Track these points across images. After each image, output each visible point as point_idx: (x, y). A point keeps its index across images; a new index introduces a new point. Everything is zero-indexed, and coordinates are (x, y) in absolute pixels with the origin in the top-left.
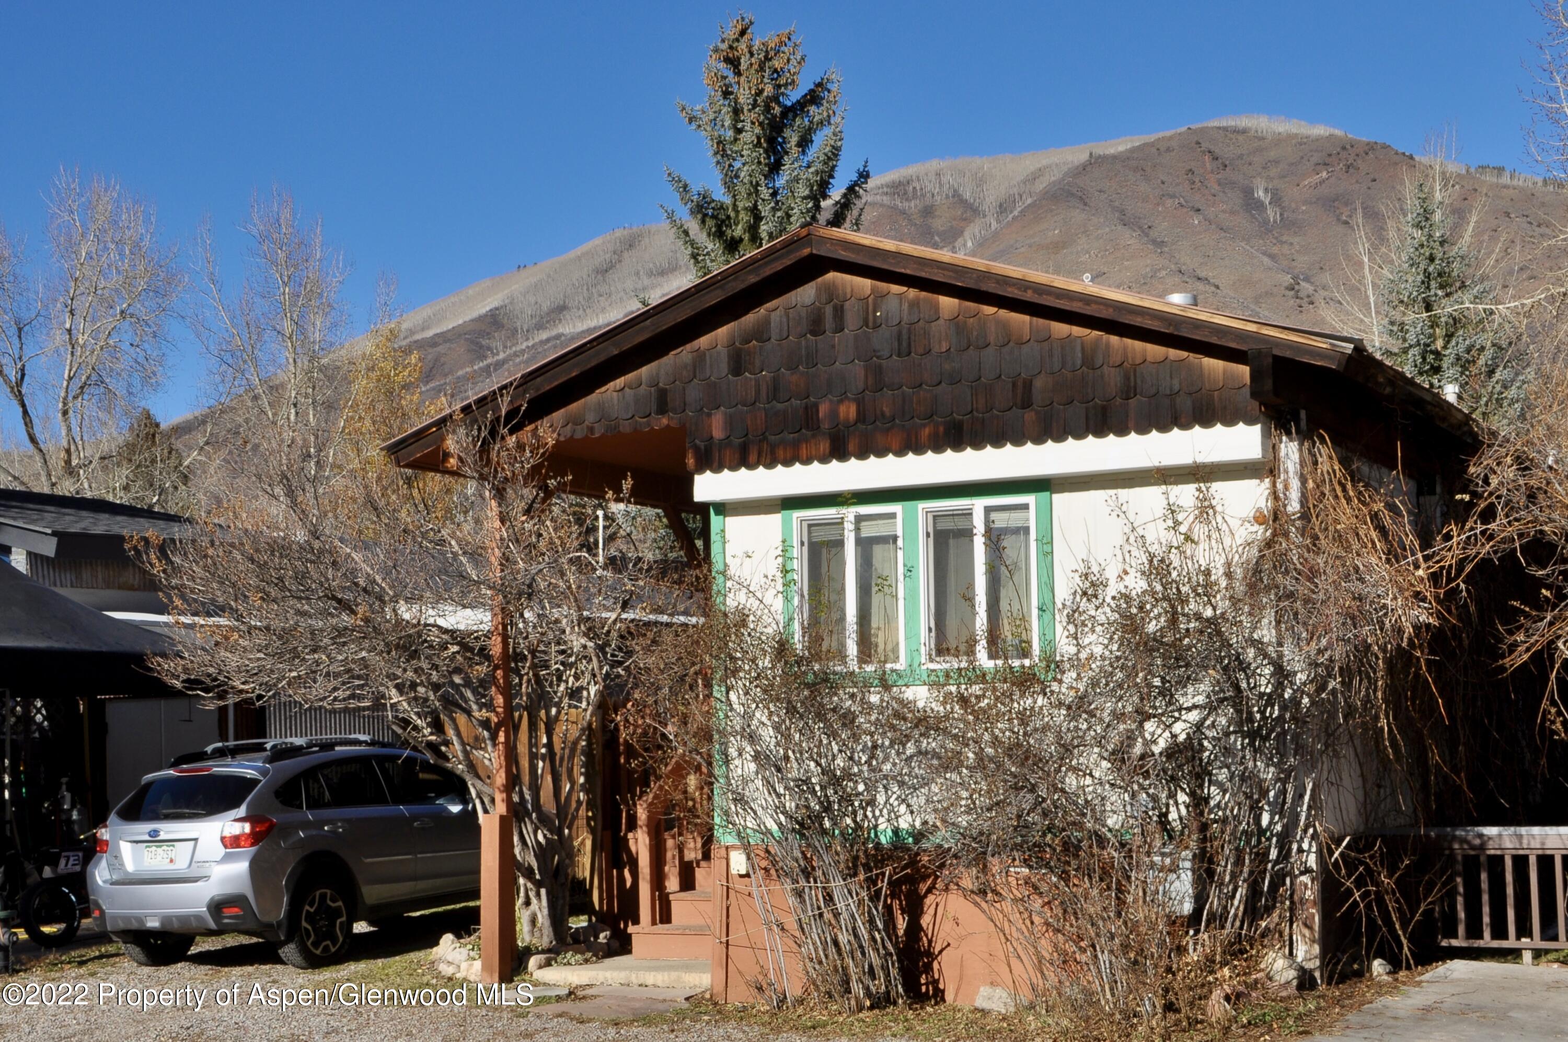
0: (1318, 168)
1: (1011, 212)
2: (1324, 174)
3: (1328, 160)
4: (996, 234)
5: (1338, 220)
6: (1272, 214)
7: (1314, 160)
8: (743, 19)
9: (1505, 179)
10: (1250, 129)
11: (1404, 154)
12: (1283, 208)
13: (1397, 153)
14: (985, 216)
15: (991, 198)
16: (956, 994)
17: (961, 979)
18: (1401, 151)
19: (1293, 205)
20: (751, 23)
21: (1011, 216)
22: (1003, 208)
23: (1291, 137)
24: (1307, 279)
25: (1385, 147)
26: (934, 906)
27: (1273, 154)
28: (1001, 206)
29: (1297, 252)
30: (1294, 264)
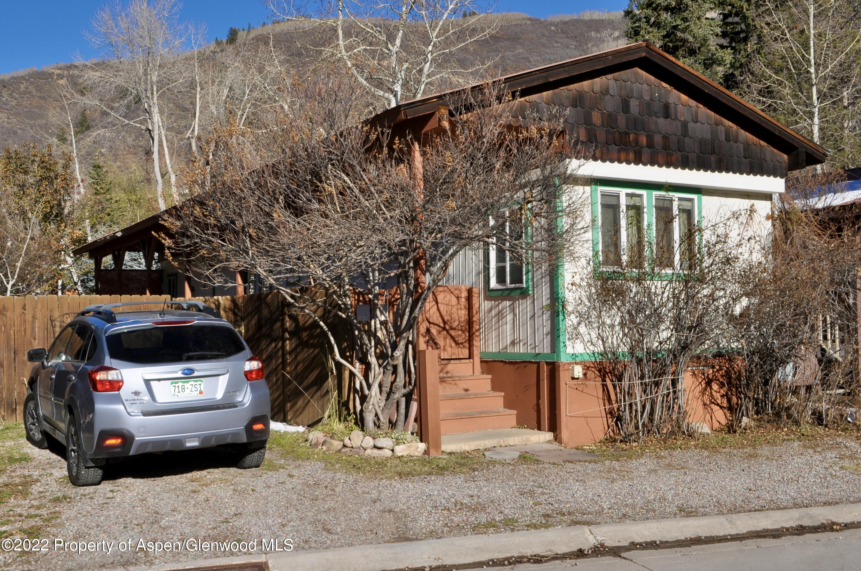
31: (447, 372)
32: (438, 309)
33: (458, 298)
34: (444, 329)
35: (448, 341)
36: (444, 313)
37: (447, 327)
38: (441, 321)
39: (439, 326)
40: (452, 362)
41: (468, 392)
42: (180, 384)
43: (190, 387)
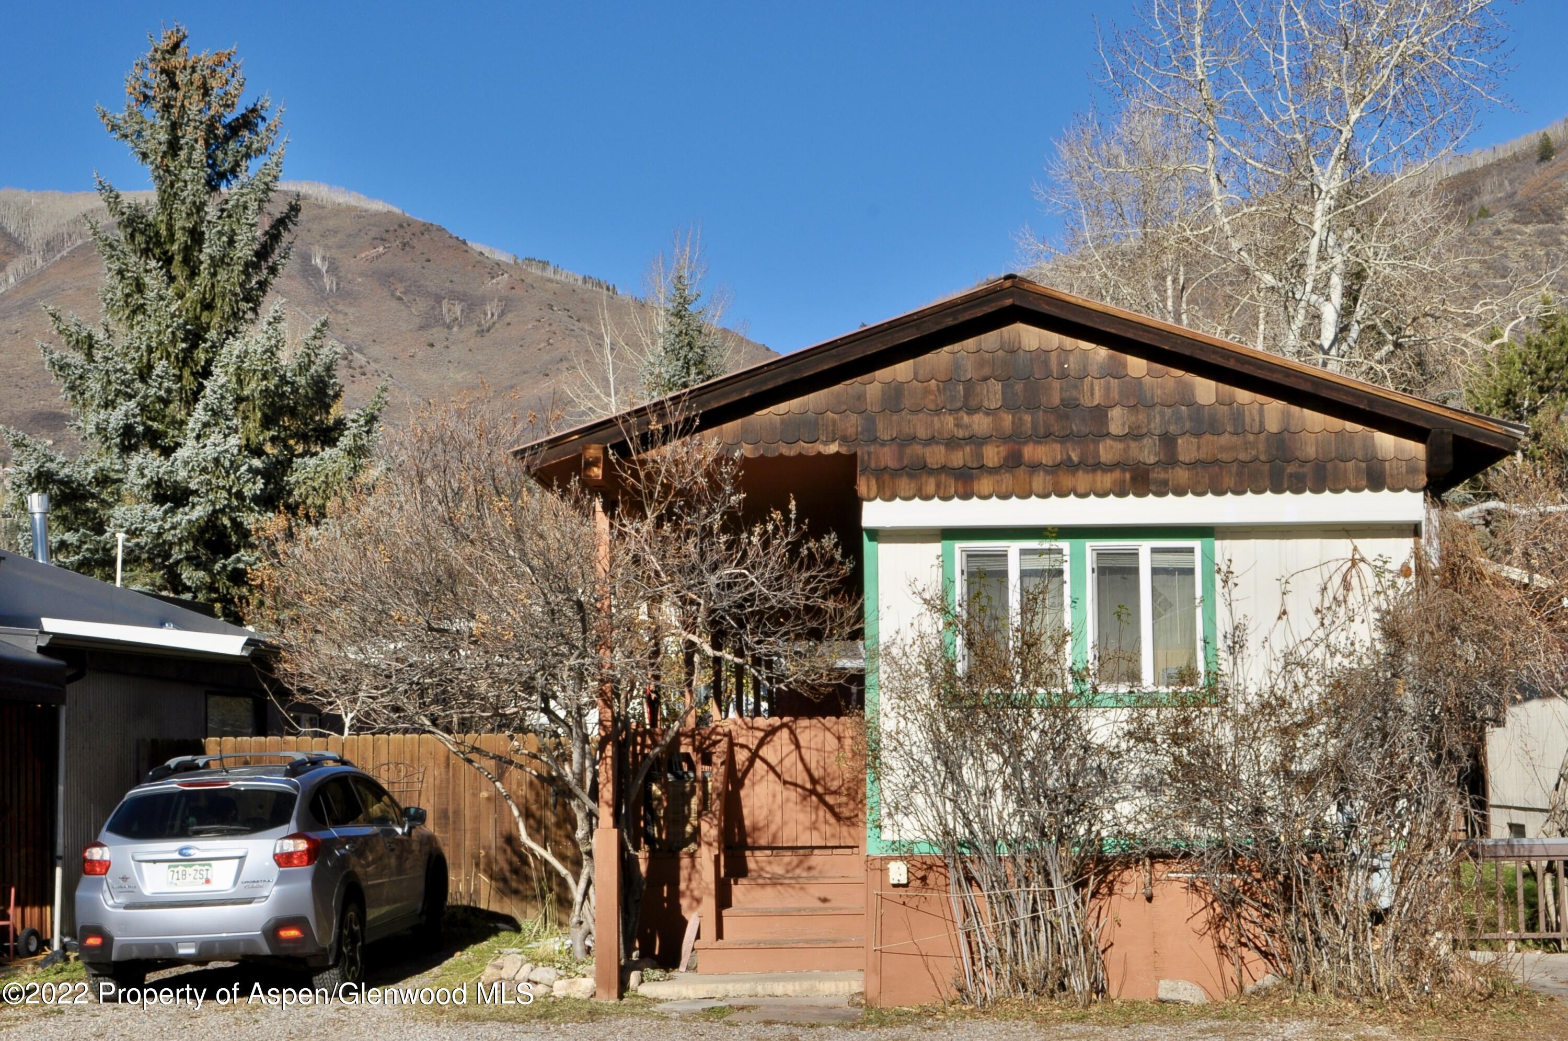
0: (376, 242)
1: (59, 251)
2: (381, 249)
3: (385, 236)
4: (42, 273)
5: (393, 295)
6: (328, 282)
7: (372, 234)
8: (178, 31)
9: (549, 273)
10: (311, 196)
11: (457, 238)
12: (339, 278)
13: (451, 237)
14: (30, 253)
15: (38, 233)
16: (1120, 990)
17: (1125, 975)
18: (455, 235)
19: (350, 276)
20: (185, 37)
21: (58, 257)
22: (49, 247)
23: (349, 209)
24: (360, 350)
25: (440, 229)
26: (1097, 909)
27: (331, 223)
28: (48, 244)
29: (352, 322)
30: (348, 334)
31: (810, 868)
32: (802, 759)
33: (839, 738)
34: (813, 792)
35: (821, 813)
36: (813, 766)
37: (820, 789)
38: (807, 778)
39: (803, 788)
40: (816, 852)
41: (827, 905)
42: (181, 869)
43: (193, 873)
